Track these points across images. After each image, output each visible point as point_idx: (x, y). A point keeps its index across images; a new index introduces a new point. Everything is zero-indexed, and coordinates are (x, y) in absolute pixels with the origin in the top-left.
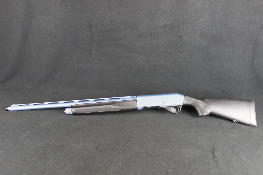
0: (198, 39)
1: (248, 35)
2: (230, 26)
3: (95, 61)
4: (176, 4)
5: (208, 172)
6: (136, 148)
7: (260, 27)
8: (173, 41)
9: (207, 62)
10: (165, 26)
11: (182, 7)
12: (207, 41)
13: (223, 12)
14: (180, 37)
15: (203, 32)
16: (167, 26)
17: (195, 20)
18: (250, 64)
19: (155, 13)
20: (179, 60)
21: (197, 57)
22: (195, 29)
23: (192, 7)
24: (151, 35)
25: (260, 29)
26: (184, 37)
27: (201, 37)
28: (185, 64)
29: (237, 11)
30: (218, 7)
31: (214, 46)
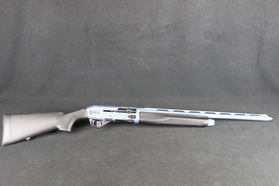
0: (202, 38)
1: (252, 32)
2: (235, 24)
3: (94, 67)
4: (178, 3)
5: (224, 178)
6: (147, 158)
7: (265, 24)
8: (176, 41)
9: (212, 62)
10: (168, 26)
11: (184, 6)
12: (211, 39)
13: (227, 10)
14: (183, 37)
15: (206, 31)
16: (170, 26)
17: (199, 18)
18: (256, 62)
19: (157, 13)
20: (183, 61)
21: (201, 57)
22: (199, 28)
23: (195, 5)
24: (152, 36)
25: (265, 26)
26: (188, 37)
27: (205, 37)
28: (189, 65)
29: (241, 8)
30: (222, 4)
31: (219, 45)
